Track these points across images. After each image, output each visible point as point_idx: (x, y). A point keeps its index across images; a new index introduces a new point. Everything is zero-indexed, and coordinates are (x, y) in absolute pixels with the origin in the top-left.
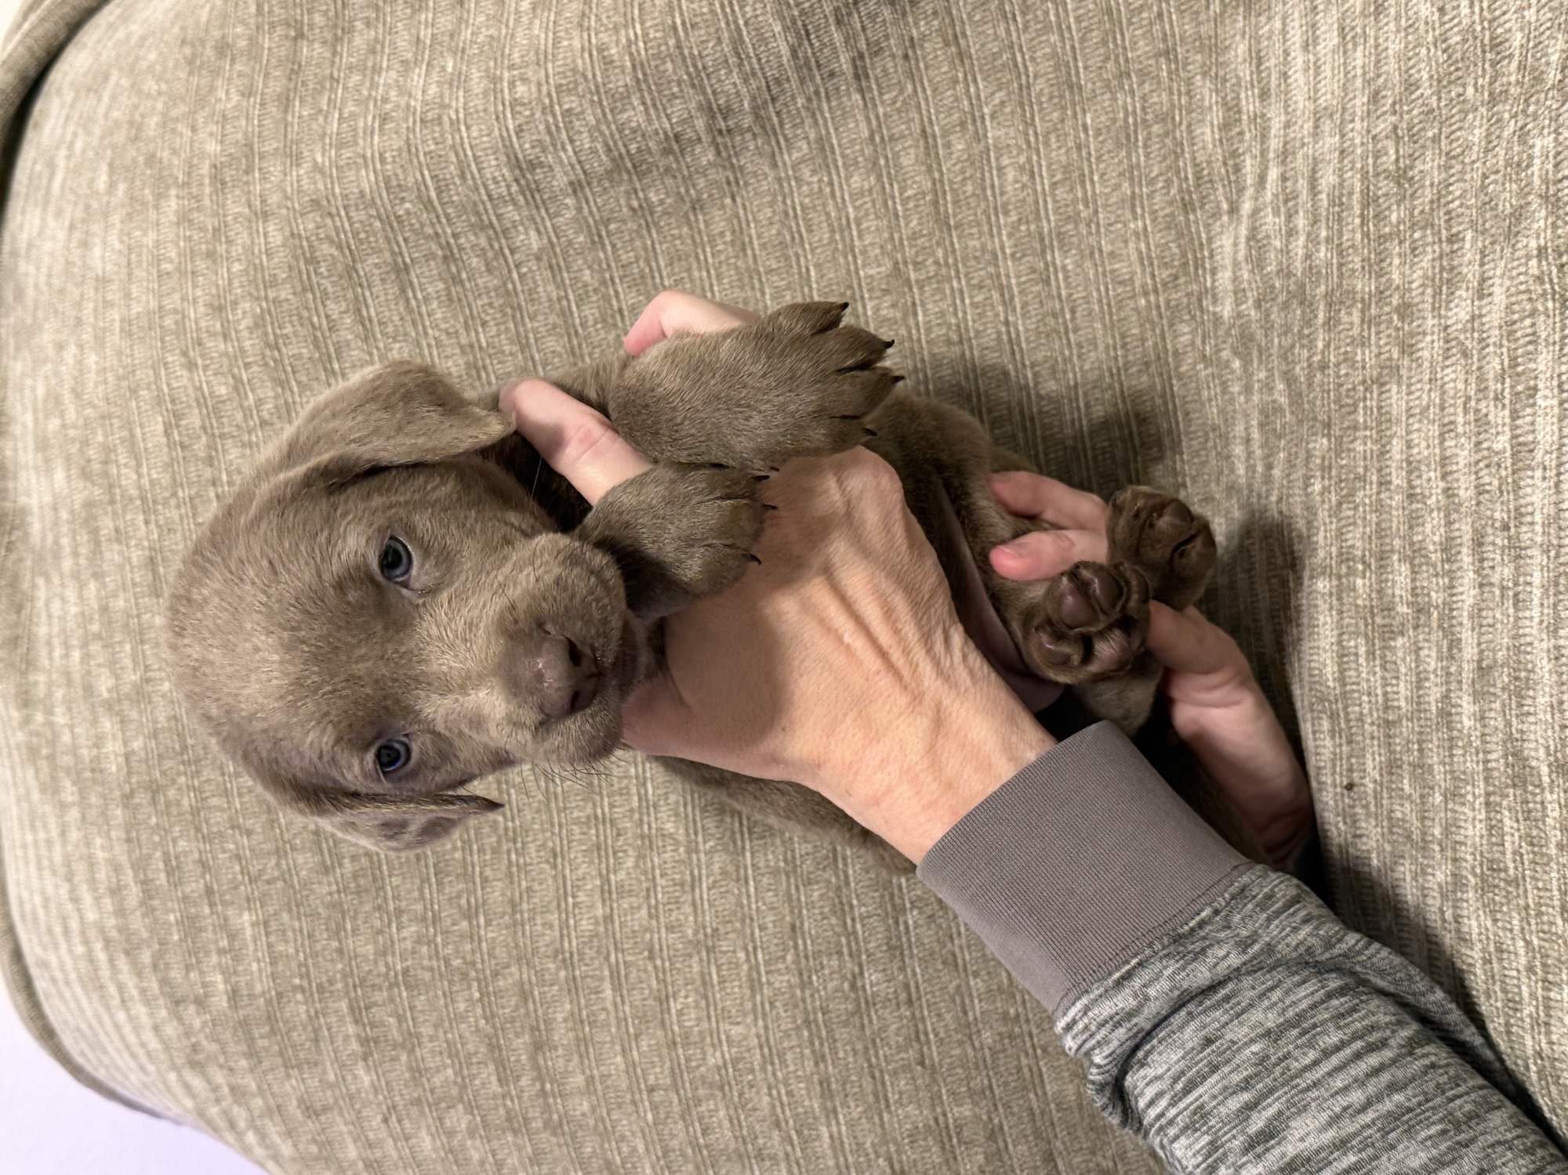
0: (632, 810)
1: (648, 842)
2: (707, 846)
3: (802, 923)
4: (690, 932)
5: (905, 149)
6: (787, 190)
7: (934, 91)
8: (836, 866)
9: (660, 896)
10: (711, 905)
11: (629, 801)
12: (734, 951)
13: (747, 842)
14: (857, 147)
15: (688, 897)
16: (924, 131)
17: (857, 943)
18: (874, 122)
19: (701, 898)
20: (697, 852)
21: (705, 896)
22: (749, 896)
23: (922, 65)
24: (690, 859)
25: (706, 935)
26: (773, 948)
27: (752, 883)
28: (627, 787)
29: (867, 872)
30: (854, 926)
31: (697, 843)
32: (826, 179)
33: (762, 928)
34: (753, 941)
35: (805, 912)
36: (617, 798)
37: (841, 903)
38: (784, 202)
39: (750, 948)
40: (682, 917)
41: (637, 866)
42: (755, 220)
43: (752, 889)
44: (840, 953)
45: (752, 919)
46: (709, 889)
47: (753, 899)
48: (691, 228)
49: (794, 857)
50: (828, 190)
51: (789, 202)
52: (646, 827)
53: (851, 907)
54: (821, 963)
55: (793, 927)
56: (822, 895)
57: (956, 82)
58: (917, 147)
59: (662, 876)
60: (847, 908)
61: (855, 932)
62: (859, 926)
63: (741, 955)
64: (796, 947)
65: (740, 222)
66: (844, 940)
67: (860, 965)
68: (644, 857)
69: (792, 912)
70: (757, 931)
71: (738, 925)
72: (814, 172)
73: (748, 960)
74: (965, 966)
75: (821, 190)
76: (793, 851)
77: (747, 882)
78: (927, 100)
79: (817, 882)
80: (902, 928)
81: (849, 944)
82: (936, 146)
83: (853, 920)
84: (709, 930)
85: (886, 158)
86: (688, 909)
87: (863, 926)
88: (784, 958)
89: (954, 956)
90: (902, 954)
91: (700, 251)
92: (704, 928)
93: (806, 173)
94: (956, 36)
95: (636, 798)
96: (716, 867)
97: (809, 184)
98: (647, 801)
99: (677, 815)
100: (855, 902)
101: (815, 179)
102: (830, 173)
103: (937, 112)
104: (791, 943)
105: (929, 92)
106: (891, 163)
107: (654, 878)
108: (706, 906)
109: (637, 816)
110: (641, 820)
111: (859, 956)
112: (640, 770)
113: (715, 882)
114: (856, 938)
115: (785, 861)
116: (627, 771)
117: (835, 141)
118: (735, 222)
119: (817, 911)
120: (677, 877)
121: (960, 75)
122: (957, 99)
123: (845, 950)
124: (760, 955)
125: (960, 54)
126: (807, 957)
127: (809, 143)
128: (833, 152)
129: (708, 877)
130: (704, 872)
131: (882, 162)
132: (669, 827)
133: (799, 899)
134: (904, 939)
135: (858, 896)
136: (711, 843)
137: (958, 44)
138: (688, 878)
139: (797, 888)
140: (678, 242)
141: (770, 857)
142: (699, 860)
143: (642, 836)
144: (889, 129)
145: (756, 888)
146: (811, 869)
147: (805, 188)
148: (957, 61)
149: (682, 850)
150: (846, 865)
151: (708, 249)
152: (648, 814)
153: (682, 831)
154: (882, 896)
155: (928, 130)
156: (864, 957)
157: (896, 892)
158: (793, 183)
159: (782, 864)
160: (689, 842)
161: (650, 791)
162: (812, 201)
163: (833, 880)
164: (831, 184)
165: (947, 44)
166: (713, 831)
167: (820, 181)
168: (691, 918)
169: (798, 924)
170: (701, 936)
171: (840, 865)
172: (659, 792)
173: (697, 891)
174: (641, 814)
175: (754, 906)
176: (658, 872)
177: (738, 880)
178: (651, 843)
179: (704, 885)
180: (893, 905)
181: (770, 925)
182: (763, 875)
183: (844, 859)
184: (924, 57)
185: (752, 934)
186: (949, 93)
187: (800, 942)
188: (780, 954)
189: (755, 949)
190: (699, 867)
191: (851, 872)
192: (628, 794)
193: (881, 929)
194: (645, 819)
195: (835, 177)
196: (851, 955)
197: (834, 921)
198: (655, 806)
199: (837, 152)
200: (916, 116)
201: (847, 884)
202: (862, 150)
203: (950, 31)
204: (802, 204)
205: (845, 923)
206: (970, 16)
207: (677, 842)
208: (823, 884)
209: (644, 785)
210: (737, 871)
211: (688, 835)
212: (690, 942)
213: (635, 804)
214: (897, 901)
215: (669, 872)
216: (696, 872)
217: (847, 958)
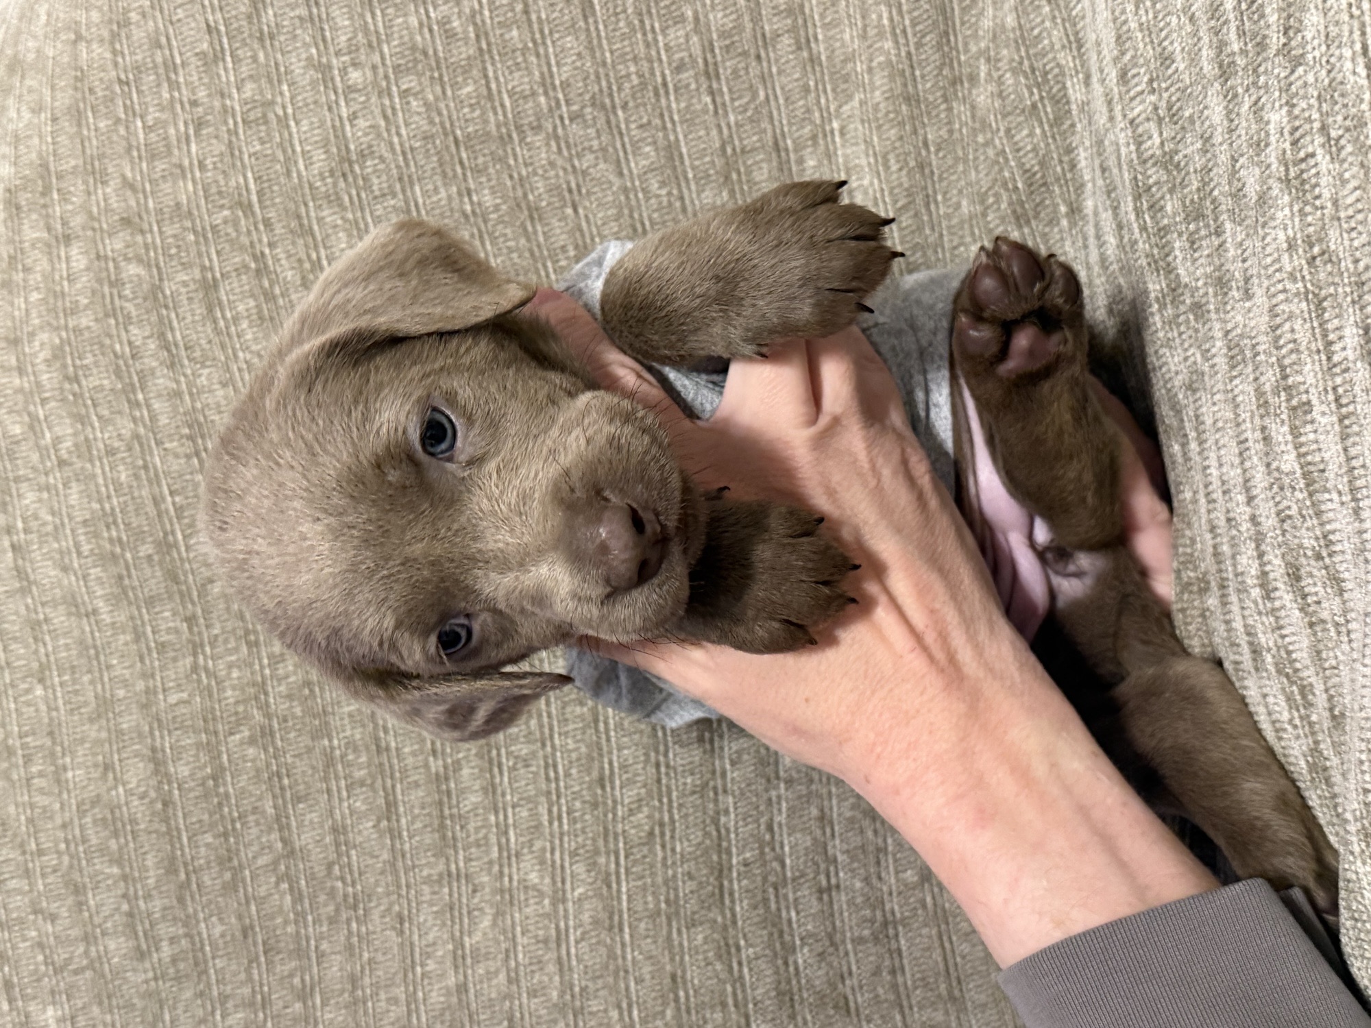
0: (491, 863)
1: (507, 898)
2: (576, 894)
3: (684, 972)
4: (555, 994)
5: (756, 163)
6: (633, 203)
7: (787, 99)
8: (723, 903)
9: (520, 956)
10: (579, 961)
11: (487, 852)
12: (606, 1011)
13: (624, 884)
14: (707, 159)
15: (552, 955)
16: (776, 143)
17: (744, 991)
18: (725, 131)
19: (568, 954)
20: (564, 901)
21: (573, 951)
22: (623, 945)
23: (774, 70)
24: (556, 911)
25: (573, 996)
26: (650, 1003)
27: (627, 930)
28: (486, 837)
29: (755, 907)
30: (740, 971)
31: (564, 891)
32: (675, 192)
33: (638, 981)
34: (628, 997)
35: (687, 958)
36: (473, 850)
37: (727, 945)
38: (631, 216)
39: (624, 1005)
40: (546, 979)
41: (494, 924)
42: (599, 234)
43: (627, 937)
44: (724, 1005)
45: (626, 972)
46: (577, 942)
47: (629, 950)
48: (529, 240)
49: (677, 896)
50: (678, 204)
51: (636, 215)
52: (506, 879)
53: (738, 949)
54: (704, 1017)
55: (673, 977)
56: (705, 938)
57: (806, 89)
58: (770, 161)
59: (523, 934)
60: (733, 950)
61: (741, 977)
62: (746, 970)
63: (614, 1014)
64: (677, 1000)
65: (583, 236)
66: (729, 988)
67: (747, 1017)
68: (503, 914)
69: (672, 960)
70: (632, 984)
71: (611, 980)
72: (663, 184)
73: (621, 1018)
74: (857, 1010)
75: (670, 204)
76: (676, 889)
77: (621, 930)
78: (779, 109)
79: (701, 924)
80: (791, 969)
81: (735, 994)
82: (788, 161)
83: (740, 964)
84: (577, 989)
85: (739, 173)
86: (552, 968)
87: (751, 970)
88: (663, 1012)
89: (846, 998)
90: (792, 1000)
91: (540, 266)
92: (571, 987)
93: (654, 185)
94: (808, 41)
95: (496, 849)
96: (586, 917)
97: (658, 196)
98: (508, 850)
99: (542, 862)
100: (742, 943)
101: (664, 192)
102: (679, 185)
103: (790, 124)
104: (671, 996)
105: (781, 101)
106: (744, 178)
107: (514, 936)
108: (574, 963)
109: (496, 868)
110: (501, 873)
111: (746, 1005)
112: (501, 817)
113: (584, 933)
114: (743, 985)
115: (667, 902)
116: (486, 819)
117: (684, 150)
118: (578, 235)
119: (701, 957)
120: (541, 933)
121: (812, 83)
122: (808, 111)
123: (730, 1001)
124: (635, 1013)
125: (812, 60)
126: (688, 1012)
127: (656, 150)
128: (682, 163)
129: (575, 929)
130: (571, 923)
131: (734, 176)
132: (534, 877)
133: (681, 945)
134: (794, 982)
135: (745, 936)
136: (581, 890)
137: (810, 49)
138: (553, 932)
139: (679, 932)
140: (515, 255)
141: (650, 898)
142: (566, 911)
143: (502, 891)
144: (741, 140)
145: (631, 936)
146: (696, 908)
147: (653, 201)
148: (809, 68)
149: (547, 902)
150: (733, 902)
151: (549, 264)
152: (510, 865)
153: (547, 880)
154: (771, 934)
155: (781, 144)
156: (751, 1006)
157: (786, 928)
158: (640, 195)
159: (663, 906)
160: (555, 892)
161: (513, 840)
162: (662, 216)
163: (719, 919)
164: (682, 198)
165: (799, 48)
166: (583, 876)
167: (669, 194)
168: (557, 978)
169: (679, 973)
170: (568, 997)
171: (727, 902)
172: (521, 839)
173: (564, 947)
174: (501, 866)
175: (629, 957)
176: (519, 929)
177: (611, 928)
178: (511, 896)
179: (572, 938)
180: (782, 944)
181: (648, 977)
182: (640, 920)
183: (731, 894)
184: (777, 61)
185: (627, 988)
186: (801, 103)
187: (682, 994)
188: (659, 1009)
189: (630, 1006)
190: (566, 917)
191: (738, 909)
192: (487, 844)
193: (769, 972)
194: (506, 871)
195: (685, 191)
196: (736, 1006)
197: (719, 967)
198: (517, 855)
199: (687, 162)
200: (769, 127)
201: (734, 922)
202: (713, 162)
203: (802, 33)
204: (650, 219)
205: (731, 967)
206: (822, 16)
207: (541, 894)
208: (707, 925)
209: (506, 833)
210: (611, 918)
211: (554, 882)
212: (555, 1005)
213: (495, 855)
214: (787, 938)
215: (531, 928)
216: (562, 924)
217: (732, 1009)
